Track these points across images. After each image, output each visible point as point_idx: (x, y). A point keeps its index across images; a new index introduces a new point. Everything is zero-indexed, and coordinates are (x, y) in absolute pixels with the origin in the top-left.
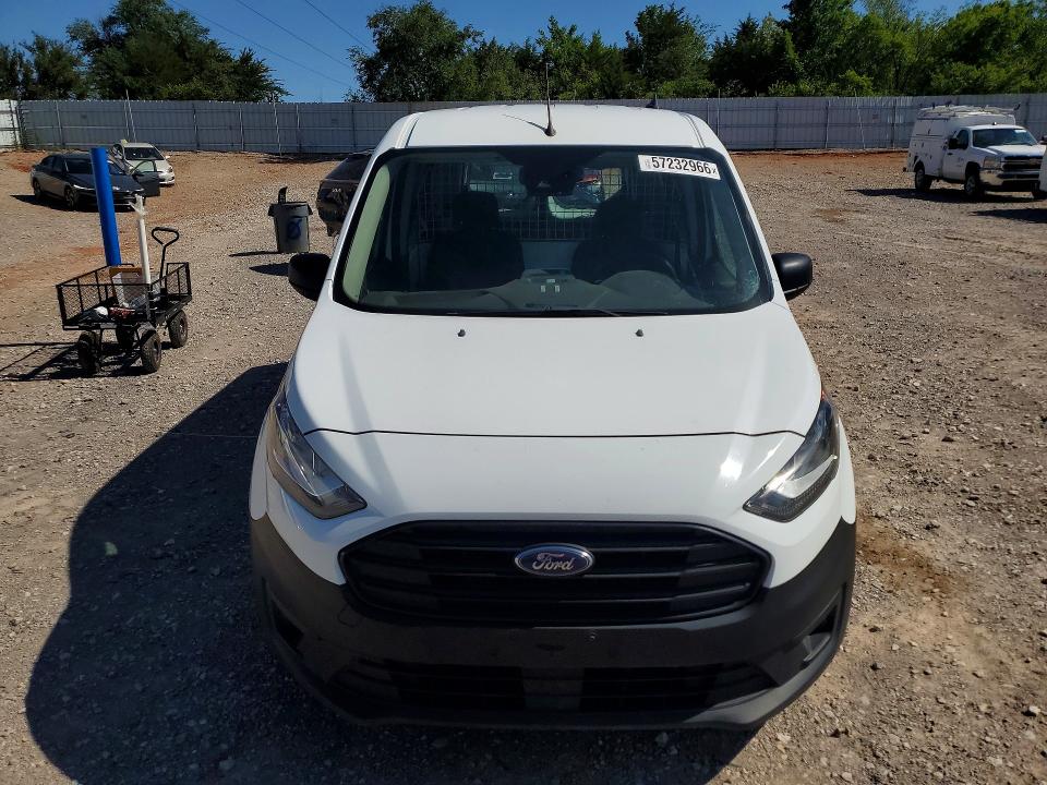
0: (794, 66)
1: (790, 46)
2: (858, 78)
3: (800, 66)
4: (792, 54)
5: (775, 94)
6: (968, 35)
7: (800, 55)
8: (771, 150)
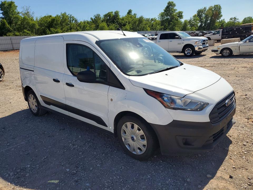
0: (9, 29)
1: (7, 23)
2: (27, 32)
3: (11, 29)
4: (8, 25)
5: (9, 36)
6: (49, 22)
7: (10, 26)
8: (12, 50)
